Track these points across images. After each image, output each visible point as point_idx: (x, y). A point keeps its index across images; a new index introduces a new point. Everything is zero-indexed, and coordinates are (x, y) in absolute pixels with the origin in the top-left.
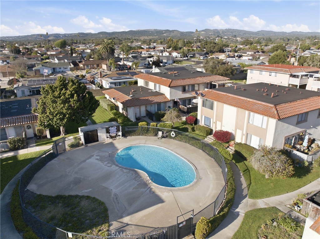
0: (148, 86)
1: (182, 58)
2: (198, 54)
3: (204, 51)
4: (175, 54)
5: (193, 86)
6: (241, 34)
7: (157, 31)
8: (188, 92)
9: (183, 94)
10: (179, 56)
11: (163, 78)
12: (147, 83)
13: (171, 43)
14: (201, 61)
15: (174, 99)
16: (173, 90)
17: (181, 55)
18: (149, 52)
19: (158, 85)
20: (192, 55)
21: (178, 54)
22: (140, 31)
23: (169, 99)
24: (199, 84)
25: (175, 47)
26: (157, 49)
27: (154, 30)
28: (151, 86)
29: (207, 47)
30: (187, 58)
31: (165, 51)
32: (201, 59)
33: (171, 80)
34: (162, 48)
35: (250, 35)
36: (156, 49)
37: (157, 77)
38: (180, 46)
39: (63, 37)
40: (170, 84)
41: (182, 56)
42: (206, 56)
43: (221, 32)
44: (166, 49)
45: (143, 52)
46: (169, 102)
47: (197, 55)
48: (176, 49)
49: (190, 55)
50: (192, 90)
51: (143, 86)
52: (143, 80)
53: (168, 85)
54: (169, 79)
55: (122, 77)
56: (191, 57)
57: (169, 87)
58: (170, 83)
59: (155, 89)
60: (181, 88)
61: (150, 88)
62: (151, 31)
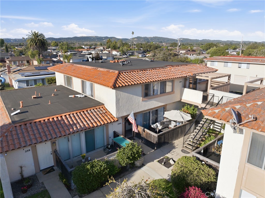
0: (71, 87)
1: (121, 56)
2: (136, 52)
3: (141, 50)
4: (114, 53)
5: (163, 83)
6: (166, 40)
7: (98, 37)
8: (155, 95)
9: (144, 103)
10: (119, 54)
11: (99, 69)
12: (69, 80)
13: (110, 43)
14: (140, 58)
15: (125, 114)
16: (124, 95)
17: (120, 53)
18: (89, 52)
19: (88, 84)
20: (131, 54)
21: (117, 52)
22: (84, 37)
23: (115, 116)
24: (172, 81)
25: (114, 46)
26: (98, 49)
27: (96, 37)
28: (77, 85)
29: (143, 47)
30: (126, 56)
31: (104, 50)
32: (140, 56)
33: (117, 72)
34: (102, 48)
35: (172, 41)
36: (96, 49)
37: (87, 67)
38: (119, 46)
39: (14, 41)
40: (116, 80)
41: (122, 55)
42: (144, 54)
43: (150, 39)
44: (105, 49)
45: (84, 51)
46: (114, 124)
47: (136, 54)
48: (115, 48)
49: (129, 54)
50: (160, 93)
51: (64, 85)
52: (62, 75)
53: (111, 84)
54: (111, 71)
55: (42, 73)
56: (130, 55)
57: (114, 87)
58: (114, 78)
59: (83, 92)
60: (140, 90)
61: (74, 90)
62: (93, 38)
